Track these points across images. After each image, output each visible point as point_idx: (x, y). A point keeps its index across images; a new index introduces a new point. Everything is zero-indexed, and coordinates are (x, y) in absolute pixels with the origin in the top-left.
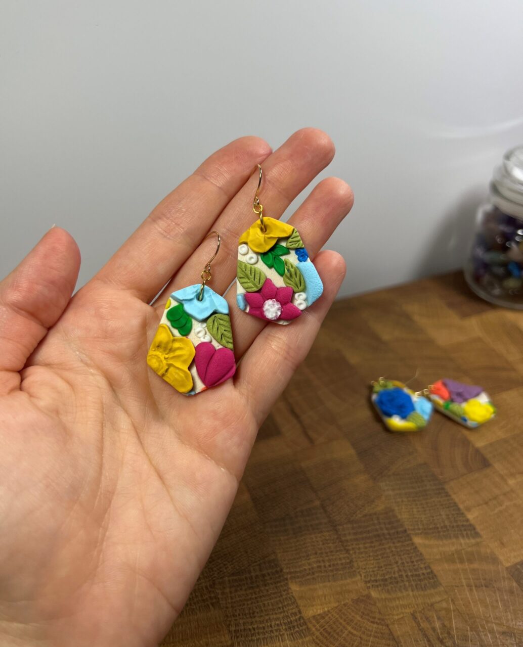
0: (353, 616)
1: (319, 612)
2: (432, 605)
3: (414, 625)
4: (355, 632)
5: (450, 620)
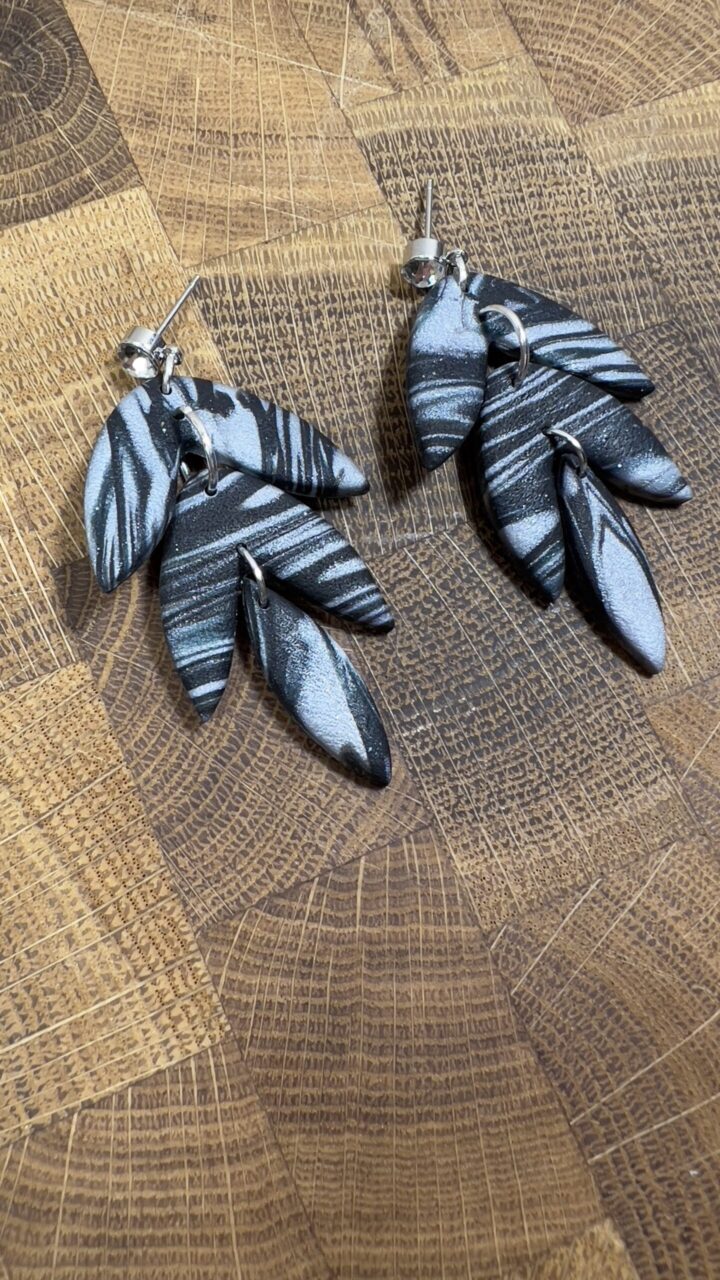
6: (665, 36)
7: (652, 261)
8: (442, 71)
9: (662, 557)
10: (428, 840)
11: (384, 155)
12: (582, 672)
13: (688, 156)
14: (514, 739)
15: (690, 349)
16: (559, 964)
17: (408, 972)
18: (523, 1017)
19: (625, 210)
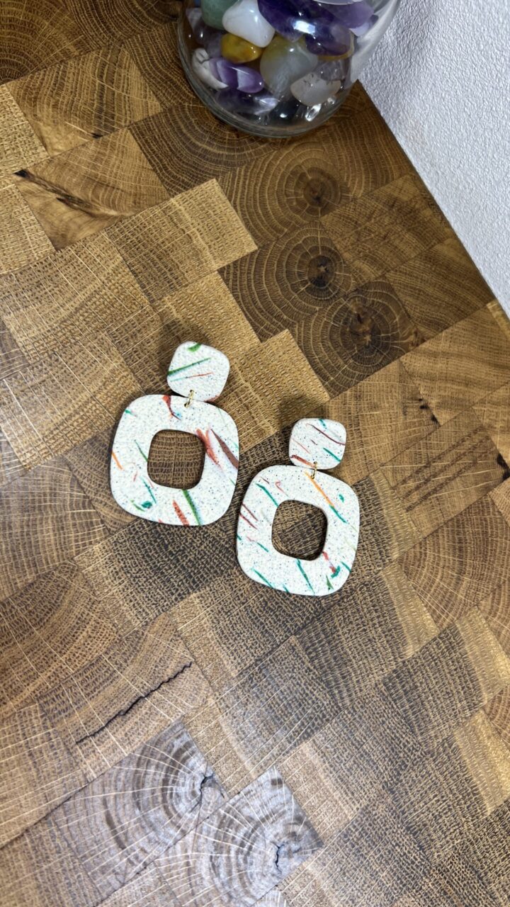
0: (425, 577)
1: (429, 617)
2: (393, 488)
3: (417, 509)
4: (440, 574)
5: (404, 470)
6: (447, 596)
7: (348, 597)
8: (407, 504)
9: (226, 613)
10: (105, 533)
11: (365, 486)
12: (176, 585)
13: (396, 610)
14: (146, 561)
15: (313, 618)
16: (65, 588)
17: (56, 532)
18: (46, 576)
19: (366, 585)
